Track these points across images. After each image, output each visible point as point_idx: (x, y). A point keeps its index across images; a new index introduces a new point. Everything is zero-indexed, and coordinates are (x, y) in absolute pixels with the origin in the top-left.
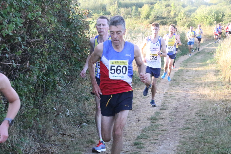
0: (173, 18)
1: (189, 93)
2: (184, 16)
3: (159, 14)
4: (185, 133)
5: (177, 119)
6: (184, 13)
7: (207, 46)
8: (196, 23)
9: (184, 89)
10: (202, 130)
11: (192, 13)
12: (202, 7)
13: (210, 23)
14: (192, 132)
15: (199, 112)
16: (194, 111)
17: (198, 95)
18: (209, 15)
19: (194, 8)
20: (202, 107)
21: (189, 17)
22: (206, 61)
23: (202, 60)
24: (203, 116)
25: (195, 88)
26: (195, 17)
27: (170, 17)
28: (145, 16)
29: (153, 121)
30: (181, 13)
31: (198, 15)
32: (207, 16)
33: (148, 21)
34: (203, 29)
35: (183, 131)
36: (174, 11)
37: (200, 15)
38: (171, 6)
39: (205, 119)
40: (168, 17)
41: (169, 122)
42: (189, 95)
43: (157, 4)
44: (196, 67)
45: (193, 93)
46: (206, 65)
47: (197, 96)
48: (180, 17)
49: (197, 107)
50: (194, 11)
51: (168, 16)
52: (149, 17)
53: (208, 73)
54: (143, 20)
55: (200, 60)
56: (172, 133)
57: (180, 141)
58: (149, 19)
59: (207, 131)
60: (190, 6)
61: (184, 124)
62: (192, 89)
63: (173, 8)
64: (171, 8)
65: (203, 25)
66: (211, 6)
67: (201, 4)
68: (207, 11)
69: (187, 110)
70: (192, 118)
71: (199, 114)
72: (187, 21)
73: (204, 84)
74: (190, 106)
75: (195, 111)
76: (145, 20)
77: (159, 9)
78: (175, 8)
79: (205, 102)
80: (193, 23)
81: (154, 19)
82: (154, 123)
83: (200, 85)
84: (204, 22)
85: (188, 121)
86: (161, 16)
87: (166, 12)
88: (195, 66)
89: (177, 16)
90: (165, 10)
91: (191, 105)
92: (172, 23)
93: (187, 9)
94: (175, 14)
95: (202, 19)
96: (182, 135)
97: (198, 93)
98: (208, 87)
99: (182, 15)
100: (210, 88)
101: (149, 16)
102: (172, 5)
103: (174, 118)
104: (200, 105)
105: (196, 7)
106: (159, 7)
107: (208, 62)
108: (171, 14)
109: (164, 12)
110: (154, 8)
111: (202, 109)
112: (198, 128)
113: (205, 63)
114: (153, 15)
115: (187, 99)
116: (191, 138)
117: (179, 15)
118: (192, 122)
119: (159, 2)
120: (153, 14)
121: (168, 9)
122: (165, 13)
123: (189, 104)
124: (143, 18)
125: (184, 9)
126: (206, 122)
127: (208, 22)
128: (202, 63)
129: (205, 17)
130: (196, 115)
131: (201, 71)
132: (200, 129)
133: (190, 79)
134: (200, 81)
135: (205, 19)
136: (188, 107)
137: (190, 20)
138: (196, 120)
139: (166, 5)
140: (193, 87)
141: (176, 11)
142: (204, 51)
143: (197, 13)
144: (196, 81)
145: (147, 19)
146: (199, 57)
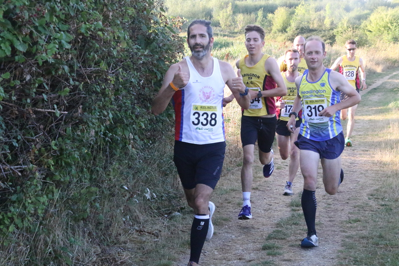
0: (329, 30)
1: (357, 159)
2: (348, 27)
3: (305, 24)
4: (351, 229)
5: (336, 204)
6: (349, 21)
7: (389, 79)
8: (369, 38)
9: (349, 152)
10: (381, 224)
11: (362, 20)
12: (379, 11)
13: (395, 38)
14: (364, 227)
15: (375, 192)
16: (366, 191)
17: (373, 163)
18: (392, 23)
19: (366, 12)
20: (381, 183)
21: (356, 28)
22: (388, 103)
23: (380, 103)
24: (382, 199)
25: (367, 151)
26: (367, 28)
27: (324, 29)
28: (280, 28)
29: (295, 208)
30: (343, 22)
31: (373, 25)
32: (389, 25)
33: (284, 36)
34: (383, 49)
35: (348, 225)
36: (330, 18)
37: (377, 24)
38: (325, 10)
39: (386, 205)
40: (320, 29)
41: (322, 210)
42: (357, 163)
43: (300, 6)
44: (370, 115)
45: (365, 159)
46: (387, 111)
47: (372, 165)
48: (341, 29)
49: (372, 184)
50: (366, 17)
51: (321, 26)
52: (287, 30)
53: (391, 125)
54: (275, 35)
55: (376, 102)
56: (328, 229)
57: (342, 242)
58: (287, 32)
59: (390, 225)
60: (359, 9)
61: (349, 213)
62: (362, 152)
63: (328, 12)
64: (326, 14)
65: (381, 41)
66: (396, 9)
67: (379, 5)
68: (388, 16)
69: (354, 190)
70: (363, 203)
71: (376, 197)
72: (353, 36)
73: (383, 144)
74: (360, 183)
75: (368, 191)
76: (280, 34)
77: (304, 14)
78: (332, 13)
79: (387, 175)
80: (365, 38)
81: (296, 32)
82: (296, 212)
83: (377, 145)
84: (384, 37)
85: (357, 208)
86: (308, 27)
87: (317, 19)
88: (367, 113)
89: (336, 26)
90: (314, 16)
91: (362, 181)
92: (327, 39)
93: (353, 14)
94: (332, 23)
95: (379, 30)
96: (347, 232)
97: (373, 159)
98: (392, 149)
99: (345, 25)
100: (395, 150)
101: (286, 28)
102: (327, 8)
103: (331, 203)
104: (378, 180)
105: (370, 10)
106: (304, 11)
107: (391, 105)
108: (325, 23)
109: (312, 19)
110: (295, 14)
111: (381, 188)
112: (375, 219)
113: (385, 107)
114: (293, 25)
115: (354, 170)
116: (363, 238)
117: (340, 25)
118: (364, 210)
119: (304, 3)
120: (293, 23)
121: (320, 15)
122: (315, 21)
123: (358, 180)
124: (277, 31)
125: (347, 14)
126: (389, 210)
127: (390, 37)
128: (380, 108)
129: (384, 27)
130: (371, 197)
131: (378, 121)
132: (378, 221)
133: (360, 135)
134: (376, 139)
135: (386, 32)
136: (355, 185)
137: (359, 34)
138: (371, 206)
139: (316, 9)
140: (364, 148)
141: (333, 18)
142: (384, 87)
143: (372, 20)
144: (369, 139)
145: (283, 33)
146: (375, 98)
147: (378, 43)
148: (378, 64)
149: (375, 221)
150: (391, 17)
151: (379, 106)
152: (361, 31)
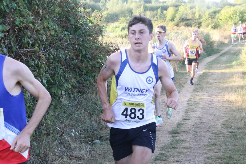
0: (198, 20)
1: (214, 99)
2: (209, 17)
3: (184, 16)
4: (211, 151)
5: (201, 132)
6: (209, 14)
7: (232, 47)
8: (220, 24)
9: (209, 94)
10: (230, 147)
11: (216, 14)
12: (226, 8)
14: (219, 149)
15: (226, 122)
16: (220, 121)
17: (224, 101)
19: (219, 9)
20: (229, 116)
21: (213, 18)
22: (232, 62)
23: (227, 61)
24: (230, 128)
25: (220, 93)
26: (219, 18)
27: (195, 19)
28: (170, 19)
29: (174, 135)
30: (206, 14)
31: (222, 16)
32: (232, 16)
33: (173, 23)
34: (228, 29)
35: (208, 148)
36: (198, 13)
37: (225, 15)
38: (196, 8)
39: (233, 132)
40: (193, 19)
41: (192, 136)
42: (214, 102)
43: (181, 6)
44: (221, 69)
45: (219, 99)
46: (231, 67)
47: (223, 102)
48: (205, 19)
49: (224, 116)
50: (218, 12)
51: (193, 17)
52: (174, 20)
53: (234, 76)
54: (168, 22)
55: (225, 61)
56: (195, 151)
57: (205, 162)
58: (174, 21)
59: (236, 147)
60: (215, 7)
61: (209, 139)
62: (217, 94)
63: (197, 9)
64: (196, 10)
65: (228, 25)
66: (235, 7)
67: (226, 5)
68: (231, 11)
69: (212, 121)
70: (218, 131)
71: (226, 126)
72: (211, 22)
73: (230, 89)
75: (221, 121)
76: (171, 22)
77: (184, 11)
78: (200, 10)
79: (233, 110)
80: (218, 24)
81: (179, 21)
82: (175, 138)
83: (226, 89)
84: (229, 23)
85: (214, 135)
86: (186, 18)
87: (191, 13)
88: (220, 68)
89: (202, 17)
90: (190, 11)
91: (217, 114)
92: (197, 25)
93: (211, 10)
94: (200, 15)
95: (226, 19)
96: (208, 154)
97: (224, 99)
98: (235, 91)
99: (207, 17)
100: (237, 93)
101: (174, 18)
102: (197, 7)
103: (197, 131)
104: (227, 114)
105: (221, 8)
106: (183, 9)
107: (234, 63)
108: (195, 15)
109: (188, 13)
110: (179, 10)
111: (229, 119)
112: (226, 143)
113: (230, 64)
114: (178, 17)
115: (212, 107)
116: (218, 158)
117: (204, 16)
118: (219, 136)
119: (183, 5)
120: (178, 16)
121: (193, 11)
122: (190, 15)
123: (215, 113)
124: (169, 20)
125: (208, 10)
126: (235, 136)
127: (232, 23)
128: (227, 65)
129: (229, 17)
130: (223, 126)
131: (226, 73)
132: (228, 145)
133: (216, 82)
134: (226, 85)
135: (230, 20)
136: (213, 117)
137: (215, 21)
138: (223, 133)
139: (190, 8)
140: (218, 91)
141: (200, 13)
142: (229, 52)
143: (222, 14)
144: (221, 85)
145: (172, 21)
146: (224, 58)
147: (225, 26)
148: (225, 38)
149: (226, 145)
150: (233, 11)
151: (227, 64)
152: (216, 20)
